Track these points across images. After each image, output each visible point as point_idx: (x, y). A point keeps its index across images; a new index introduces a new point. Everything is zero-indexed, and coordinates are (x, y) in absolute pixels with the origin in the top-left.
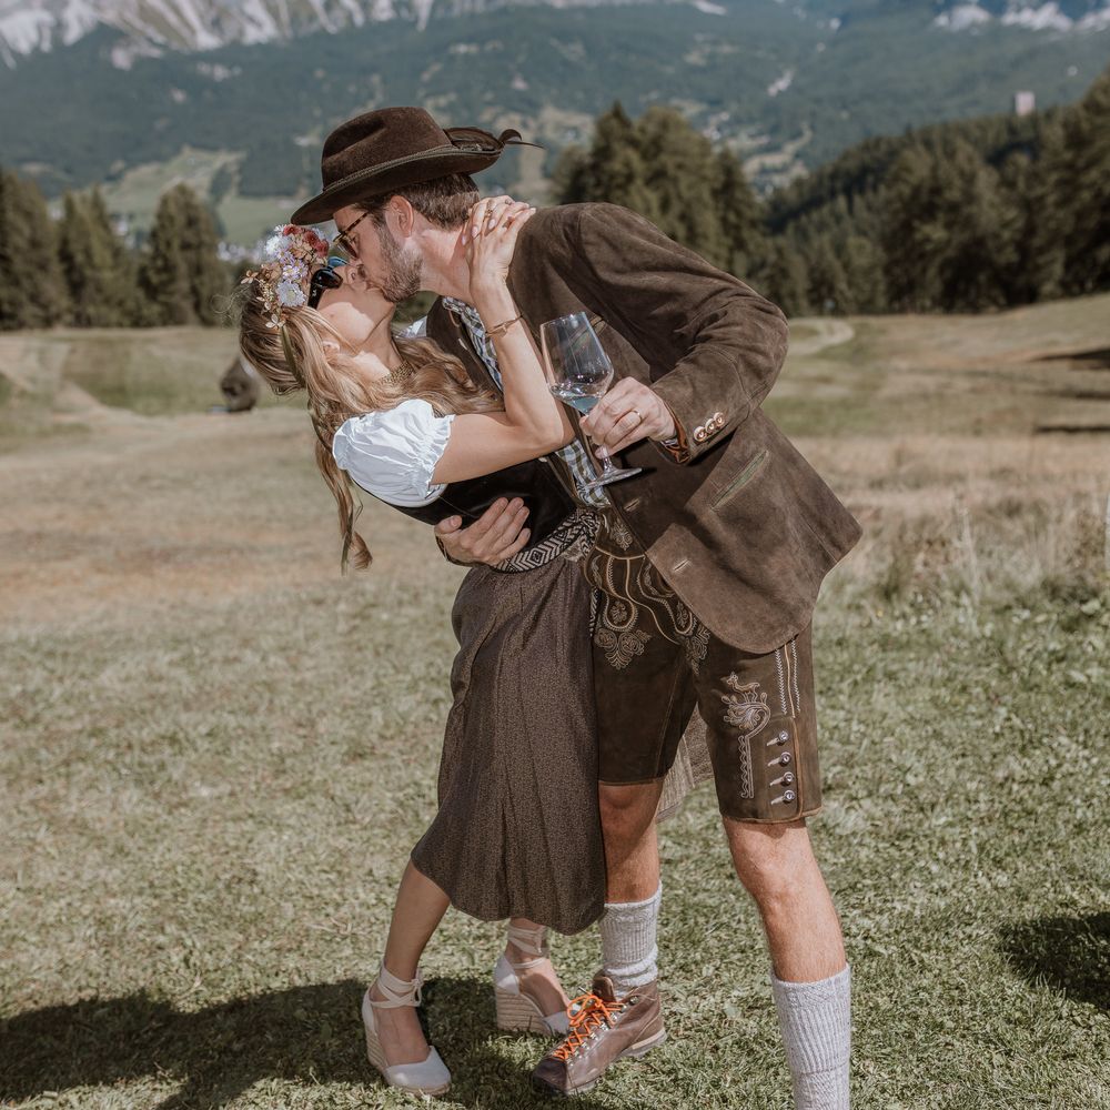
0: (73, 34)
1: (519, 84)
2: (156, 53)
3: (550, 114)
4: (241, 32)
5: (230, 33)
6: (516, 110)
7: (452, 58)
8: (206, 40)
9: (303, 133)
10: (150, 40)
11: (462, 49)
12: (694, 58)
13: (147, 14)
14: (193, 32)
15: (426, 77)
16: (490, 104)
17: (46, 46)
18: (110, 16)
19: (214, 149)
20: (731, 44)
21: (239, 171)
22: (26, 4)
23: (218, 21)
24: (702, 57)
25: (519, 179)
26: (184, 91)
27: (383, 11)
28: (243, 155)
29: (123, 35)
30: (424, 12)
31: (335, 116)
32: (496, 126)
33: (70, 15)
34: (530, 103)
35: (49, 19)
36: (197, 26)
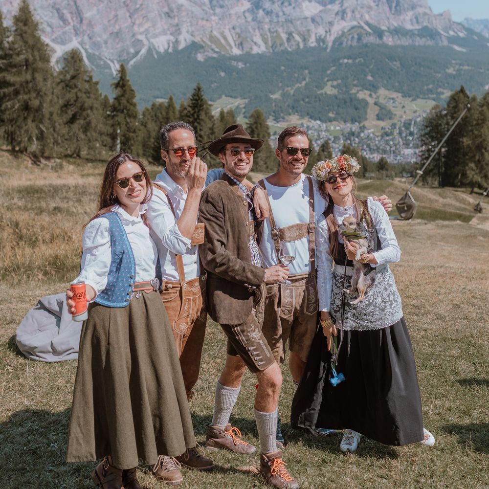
0: (182, 46)
1: (370, 78)
2: (215, 55)
3: (382, 92)
4: (251, 49)
5: (246, 49)
6: (367, 89)
7: (341, 64)
8: (236, 51)
9: (273, 93)
10: (213, 50)
11: (346, 61)
12: (450, 71)
13: (212, 38)
14: (231, 47)
15: (329, 72)
16: (355, 86)
17: (170, 50)
18: (197, 39)
19: (235, 97)
20: (468, 66)
21: (244, 108)
22: (164, 32)
23: (241, 44)
24: (454, 70)
25: (366, 119)
26: (225, 72)
27: (312, 43)
28: (247, 101)
29: (202, 47)
30: (330, 45)
31: (288, 87)
32: (358, 95)
33: (181, 38)
34: (373, 86)
35: (172, 38)
36: (232, 44)
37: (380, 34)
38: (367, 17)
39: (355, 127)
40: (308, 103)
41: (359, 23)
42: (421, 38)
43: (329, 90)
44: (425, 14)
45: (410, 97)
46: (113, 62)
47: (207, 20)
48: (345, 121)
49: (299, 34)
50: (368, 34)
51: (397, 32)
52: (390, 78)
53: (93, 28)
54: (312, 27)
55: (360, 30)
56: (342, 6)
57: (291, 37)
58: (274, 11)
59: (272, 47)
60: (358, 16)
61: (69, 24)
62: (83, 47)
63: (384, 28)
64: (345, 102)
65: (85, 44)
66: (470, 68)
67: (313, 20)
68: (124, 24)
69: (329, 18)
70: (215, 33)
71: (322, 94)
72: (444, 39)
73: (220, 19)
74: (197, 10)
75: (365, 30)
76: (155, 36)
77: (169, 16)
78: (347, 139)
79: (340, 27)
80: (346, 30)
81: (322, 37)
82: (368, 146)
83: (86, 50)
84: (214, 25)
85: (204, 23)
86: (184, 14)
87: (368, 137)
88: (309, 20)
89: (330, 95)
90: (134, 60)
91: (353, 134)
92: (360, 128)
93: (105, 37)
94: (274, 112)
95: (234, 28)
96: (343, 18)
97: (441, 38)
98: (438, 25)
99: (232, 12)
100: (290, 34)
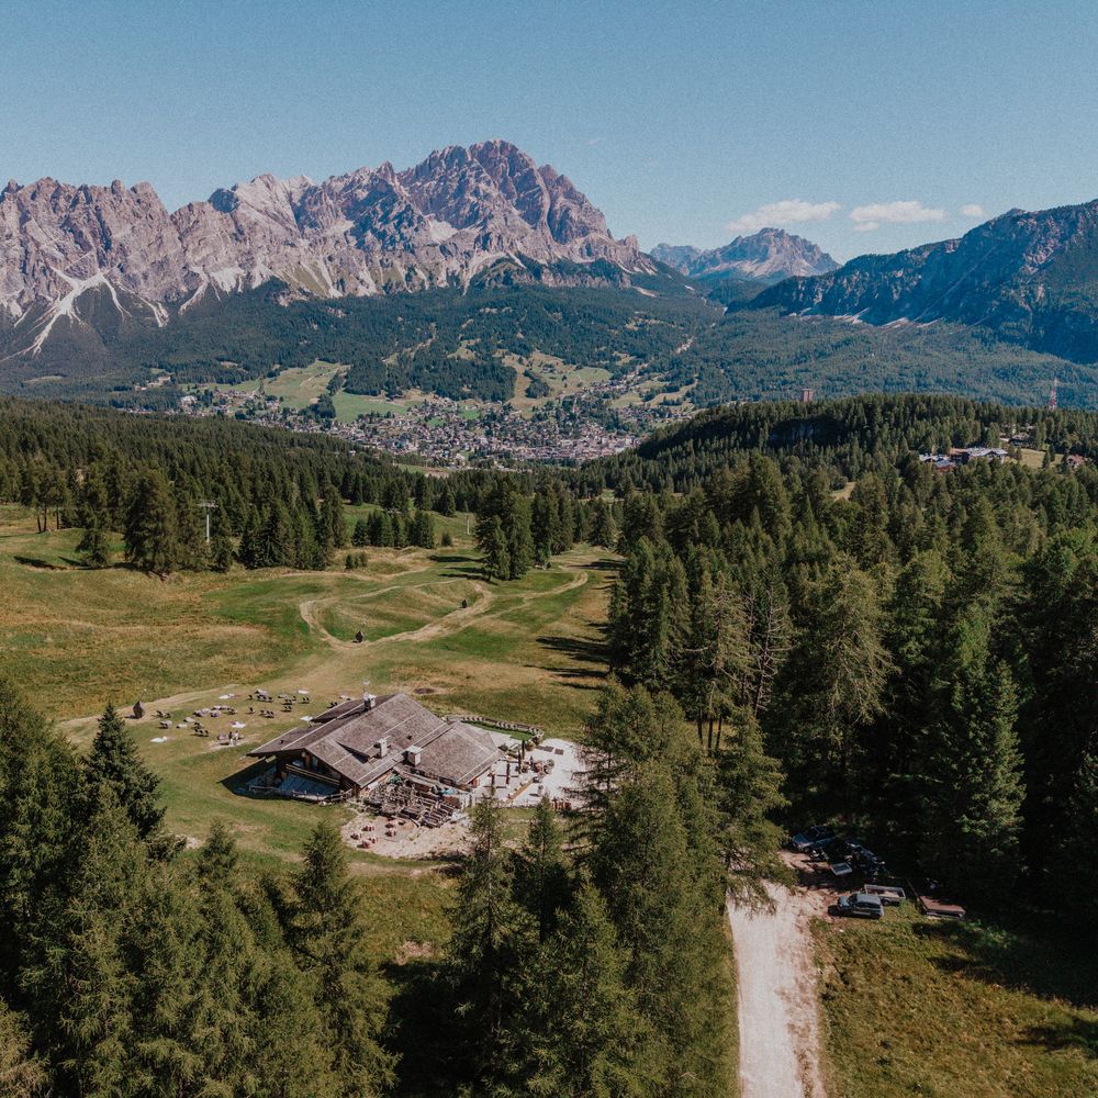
0: (256, 284)
1: (520, 336)
2: (304, 298)
3: (537, 356)
4: (356, 289)
5: (349, 290)
6: (515, 352)
7: (480, 315)
8: (335, 293)
9: (387, 356)
10: (300, 290)
11: (488, 310)
12: (631, 326)
13: (300, 273)
14: (327, 287)
15: (464, 326)
16: (500, 347)
17: (240, 290)
18: (279, 274)
19: (334, 362)
20: (656, 319)
21: (346, 377)
22: (230, 263)
23: (342, 281)
24: (637, 325)
25: (513, 396)
26: (319, 324)
27: (442, 281)
28: (349, 367)
29: (286, 286)
30: (467, 284)
31: (407, 347)
32: (503, 360)
33: (255, 272)
34: (525, 347)
35: (242, 272)
36: (330, 283)
37: (536, 271)
38: (519, 246)
39: (497, 408)
40: (435, 371)
41: (508, 254)
42: (594, 278)
43: (464, 353)
44: (602, 241)
45: (574, 364)
46: (157, 306)
47: (292, 245)
48: (484, 399)
49: (424, 269)
50: (520, 271)
51: (561, 268)
52: (547, 335)
53: (126, 255)
54: (441, 258)
55: (509, 264)
56: (485, 227)
57: (412, 273)
58: (389, 233)
59: (385, 288)
60: (506, 244)
61: (90, 247)
62: (111, 283)
63: (542, 262)
64: (485, 371)
65: (115, 278)
66: (658, 322)
67: (443, 249)
68: (172, 249)
69: (465, 246)
70: (305, 265)
71: (453, 359)
72: (625, 279)
73: (311, 245)
74: (277, 229)
75: (517, 264)
76: (217, 268)
77: (237, 239)
78: (485, 424)
79: (480, 260)
80: (489, 265)
81: (456, 274)
82: (514, 435)
83: (116, 288)
84: (303, 253)
85: (289, 249)
86: (260, 235)
87: (514, 422)
88: (438, 248)
89: (465, 360)
90: (188, 303)
91: (493, 417)
92: (505, 408)
93: (144, 268)
94: (387, 384)
95: (330, 259)
96: (484, 248)
97: (621, 276)
98: (619, 258)
99: (329, 233)
100: (411, 269)
